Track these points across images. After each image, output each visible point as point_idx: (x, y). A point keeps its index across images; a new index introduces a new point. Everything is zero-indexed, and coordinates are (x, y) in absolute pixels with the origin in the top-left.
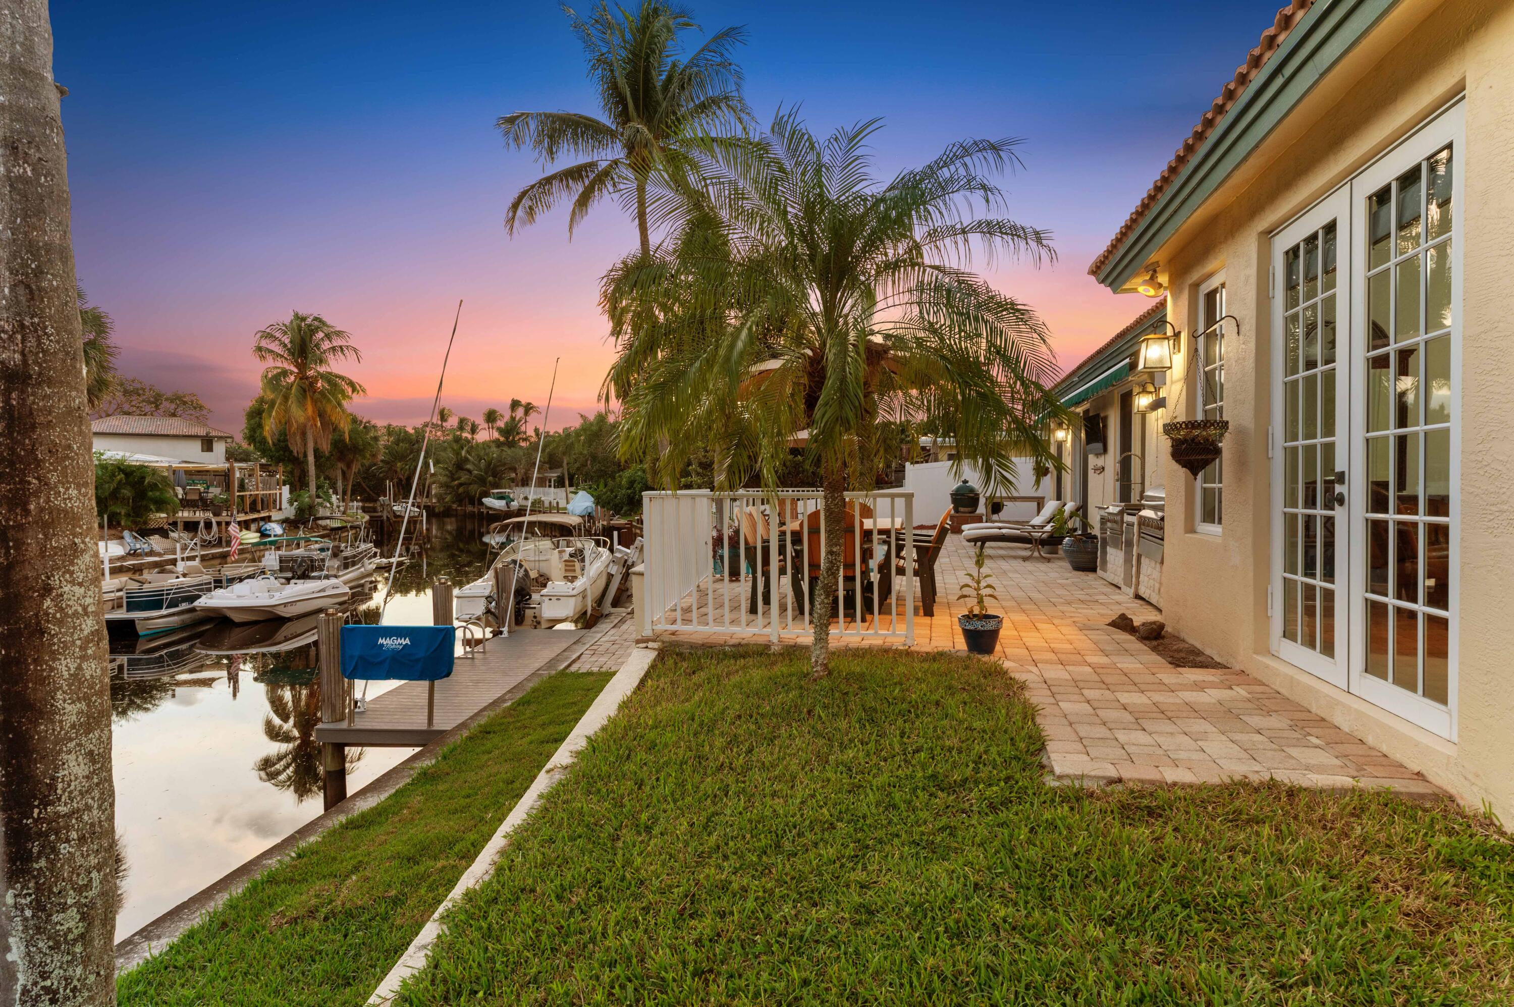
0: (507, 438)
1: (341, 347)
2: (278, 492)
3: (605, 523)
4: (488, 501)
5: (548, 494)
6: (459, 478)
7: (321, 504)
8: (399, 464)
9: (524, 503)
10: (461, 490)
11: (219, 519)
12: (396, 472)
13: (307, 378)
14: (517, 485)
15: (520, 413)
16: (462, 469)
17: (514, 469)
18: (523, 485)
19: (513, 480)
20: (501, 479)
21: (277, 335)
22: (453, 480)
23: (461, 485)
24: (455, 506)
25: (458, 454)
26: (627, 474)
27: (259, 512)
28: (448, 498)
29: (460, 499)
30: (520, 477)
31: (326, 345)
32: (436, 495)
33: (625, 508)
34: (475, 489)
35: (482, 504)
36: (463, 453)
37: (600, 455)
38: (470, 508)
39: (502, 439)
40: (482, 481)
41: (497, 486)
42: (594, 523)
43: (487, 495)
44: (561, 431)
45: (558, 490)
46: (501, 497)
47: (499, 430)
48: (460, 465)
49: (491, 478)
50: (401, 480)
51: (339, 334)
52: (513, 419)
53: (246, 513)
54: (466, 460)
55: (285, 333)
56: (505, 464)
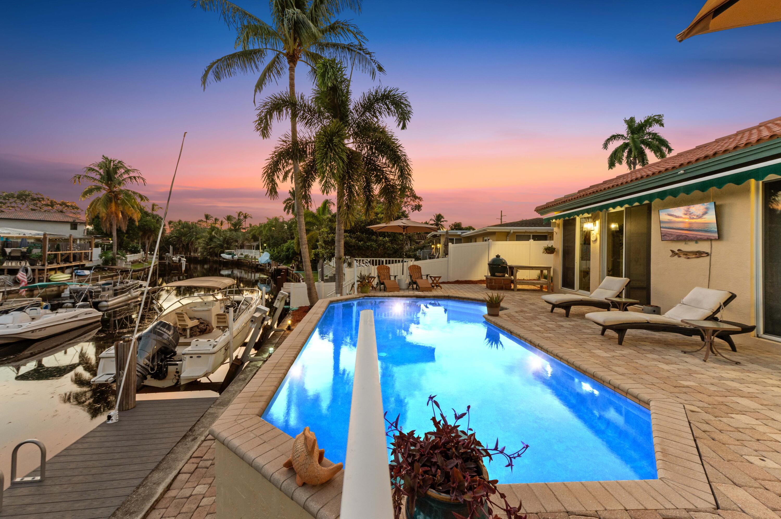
0: (235, 228)
1: (135, 177)
2: (90, 251)
3: (276, 267)
4: (223, 255)
5: (252, 252)
6: (210, 245)
7: (119, 258)
8: (183, 238)
9: (241, 256)
10: (211, 250)
11: (33, 267)
12: (182, 241)
13: (114, 192)
14: (238, 248)
15: (242, 217)
16: (212, 241)
17: (237, 241)
18: (241, 248)
19: (237, 246)
20: (231, 245)
21: (97, 169)
22: (208, 245)
23: (211, 248)
24: (209, 257)
25: (210, 234)
26: (286, 245)
27: (71, 262)
28: (205, 253)
29: (211, 254)
30: (239, 245)
31: (126, 176)
32: (201, 252)
33: (285, 261)
34: (217, 250)
35: (221, 257)
36: (213, 233)
37: (275, 236)
38: (215, 258)
39: (233, 228)
40: (221, 246)
41: (228, 249)
42: (271, 267)
43: (223, 253)
44: (258, 225)
45: (257, 251)
46: (229, 254)
47: (232, 224)
48: (211, 239)
49: (225, 245)
50: (184, 245)
51: (134, 170)
52: (239, 219)
53: (58, 263)
54: (214, 237)
55: (101, 168)
56: (232, 239)
